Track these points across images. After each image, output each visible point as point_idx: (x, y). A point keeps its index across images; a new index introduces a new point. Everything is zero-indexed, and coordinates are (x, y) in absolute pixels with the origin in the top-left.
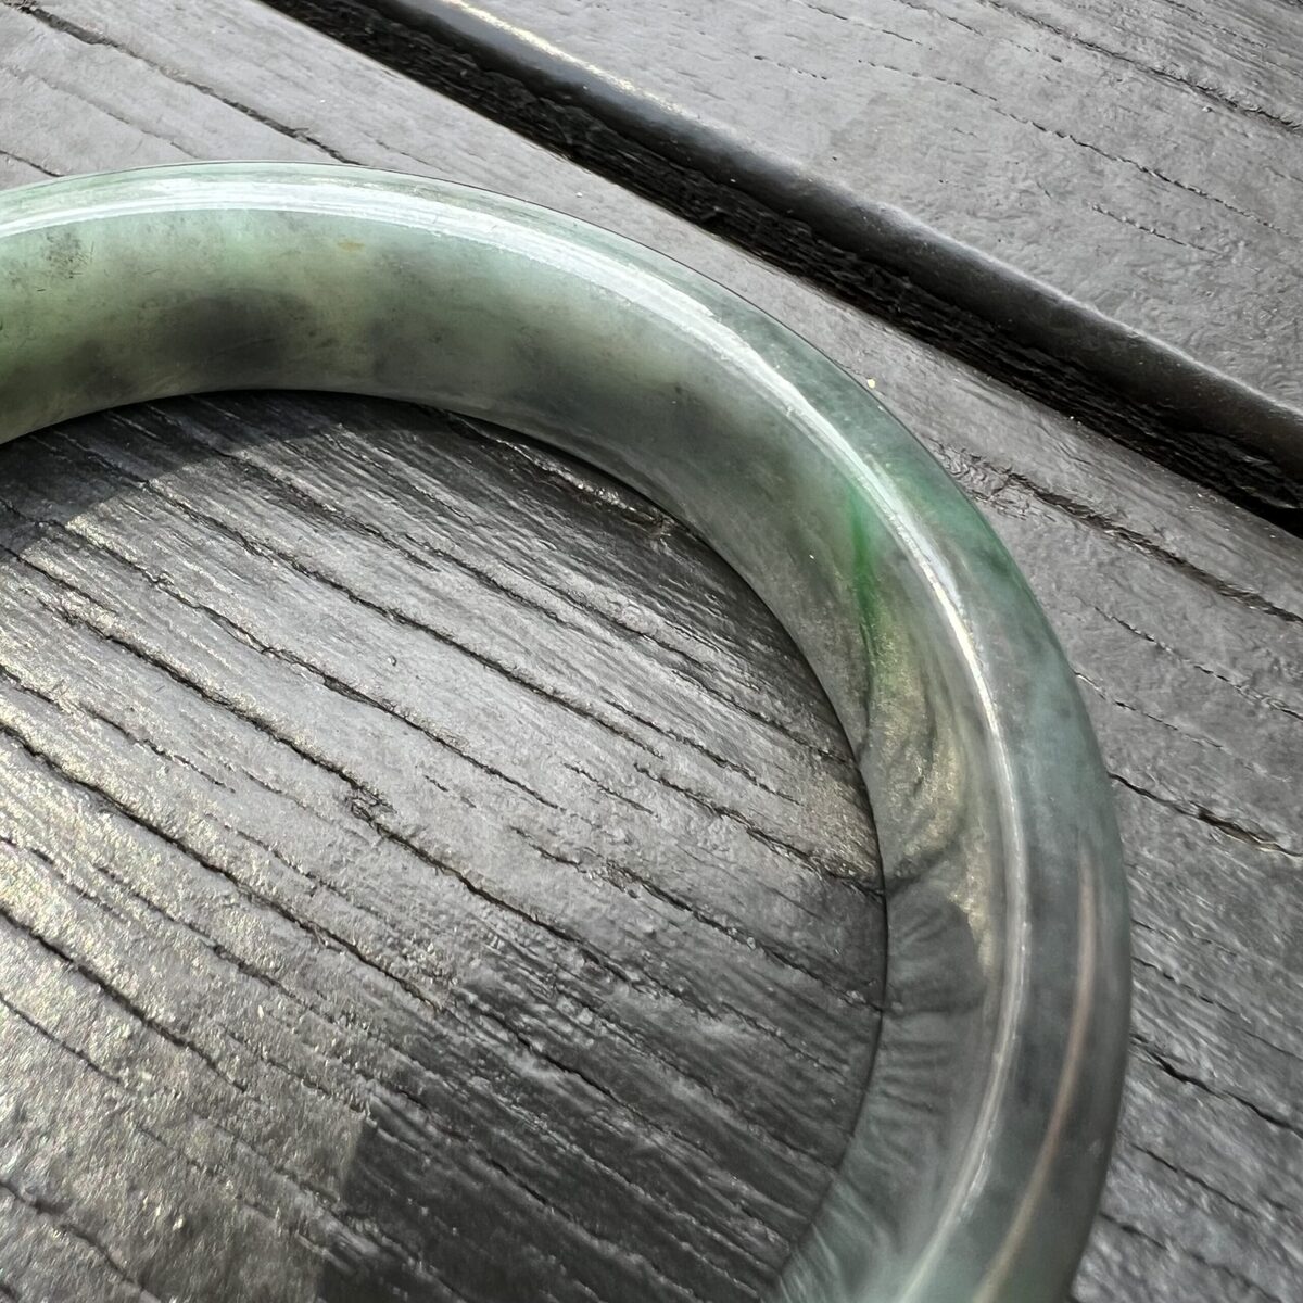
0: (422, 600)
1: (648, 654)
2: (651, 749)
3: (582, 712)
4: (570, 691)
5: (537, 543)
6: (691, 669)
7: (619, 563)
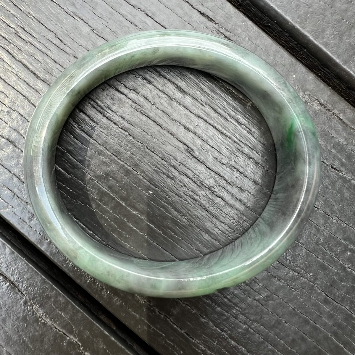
0: (203, 113)
1: (243, 128)
2: (241, 146)
3: (230, 138)
4: (228, 134)
5: (225, 104)
6: (250, 132)
7: (240, 110)
